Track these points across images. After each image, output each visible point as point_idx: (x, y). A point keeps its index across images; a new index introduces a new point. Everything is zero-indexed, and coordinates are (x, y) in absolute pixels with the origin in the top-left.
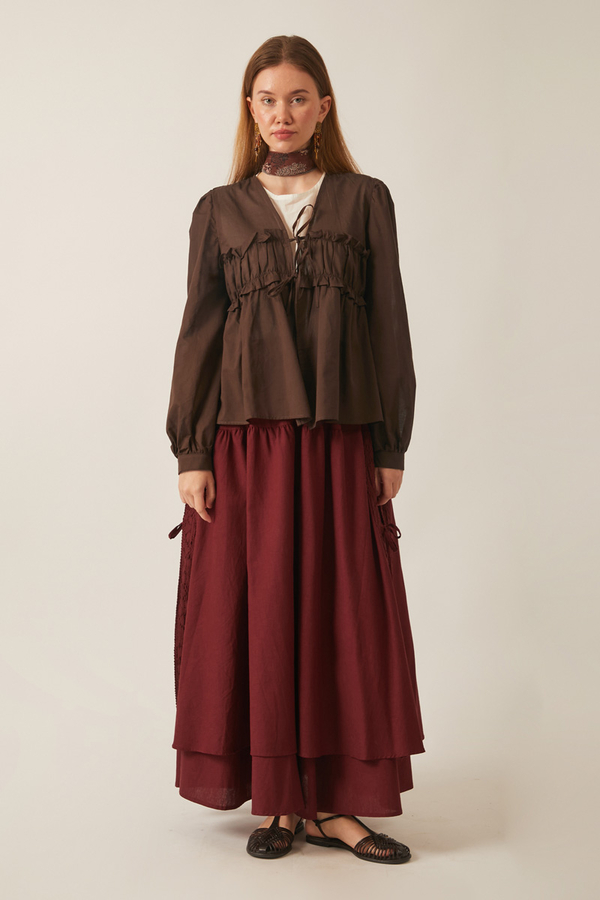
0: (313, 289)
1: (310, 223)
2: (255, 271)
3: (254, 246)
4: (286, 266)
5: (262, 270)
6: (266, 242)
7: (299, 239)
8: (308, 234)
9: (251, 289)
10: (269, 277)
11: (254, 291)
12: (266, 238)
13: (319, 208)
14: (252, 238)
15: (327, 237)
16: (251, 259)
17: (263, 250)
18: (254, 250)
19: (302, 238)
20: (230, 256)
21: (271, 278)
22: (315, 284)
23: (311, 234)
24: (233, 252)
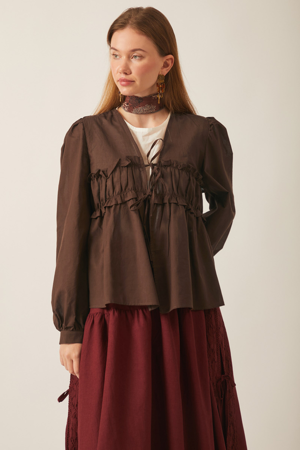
0: (163, 205)
1: (161, 153)
2: (117, 189)
3: (118, 169)
4: (142, 186)
5: (123, 188)
6: (127, 166)
7: (153, 166)
8: (159, 162)
9: (113, 203)
10: (128, 195)
11: (116, 205)
12: (127, 163)
13: (168, 141)
14: (116, 163)
15: (175, 165)
16: (115, 180)
17: (124, 173)
18: (117, 174)
19: (155, 165)
20: (98, 175)
21: (130, 195)
22: (166, 201)
23: (162, 162)
24: (101, 173)
